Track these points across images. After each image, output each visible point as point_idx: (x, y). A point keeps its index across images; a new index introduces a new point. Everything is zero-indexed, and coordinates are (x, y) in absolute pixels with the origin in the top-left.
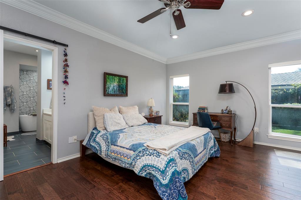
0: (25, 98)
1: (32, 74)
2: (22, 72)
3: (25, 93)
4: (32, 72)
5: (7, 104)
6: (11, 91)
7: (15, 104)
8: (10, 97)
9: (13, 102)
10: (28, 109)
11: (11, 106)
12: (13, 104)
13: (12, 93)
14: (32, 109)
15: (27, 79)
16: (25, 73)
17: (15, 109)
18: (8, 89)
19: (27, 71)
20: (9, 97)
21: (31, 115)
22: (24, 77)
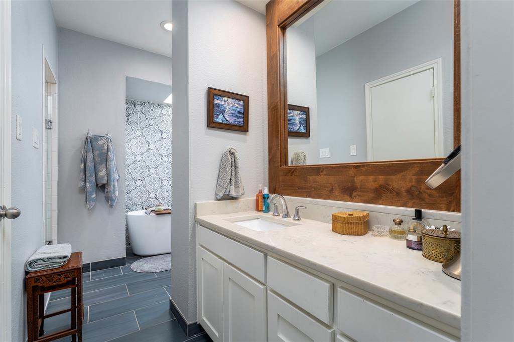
0: (139, 168)
1: (152, 112)
2: (133, 106)
3: (138, 158)
4: (152, 108)
5: (97, 185)
6: (106, 147)
7: (116, 184)
8: (104, 165)
9: (112, 179)
10: (145, 197)
11: (106, 190)
12: (112, 183)
13: (109, 153)
14: (153, 195)
15: (143, 125)
16: (138, 108)
17: (115, 196)
18: (100, 142)
19: (142, 104)
20: (102, 164)
21: (152, 211)
22: (136, 118)
